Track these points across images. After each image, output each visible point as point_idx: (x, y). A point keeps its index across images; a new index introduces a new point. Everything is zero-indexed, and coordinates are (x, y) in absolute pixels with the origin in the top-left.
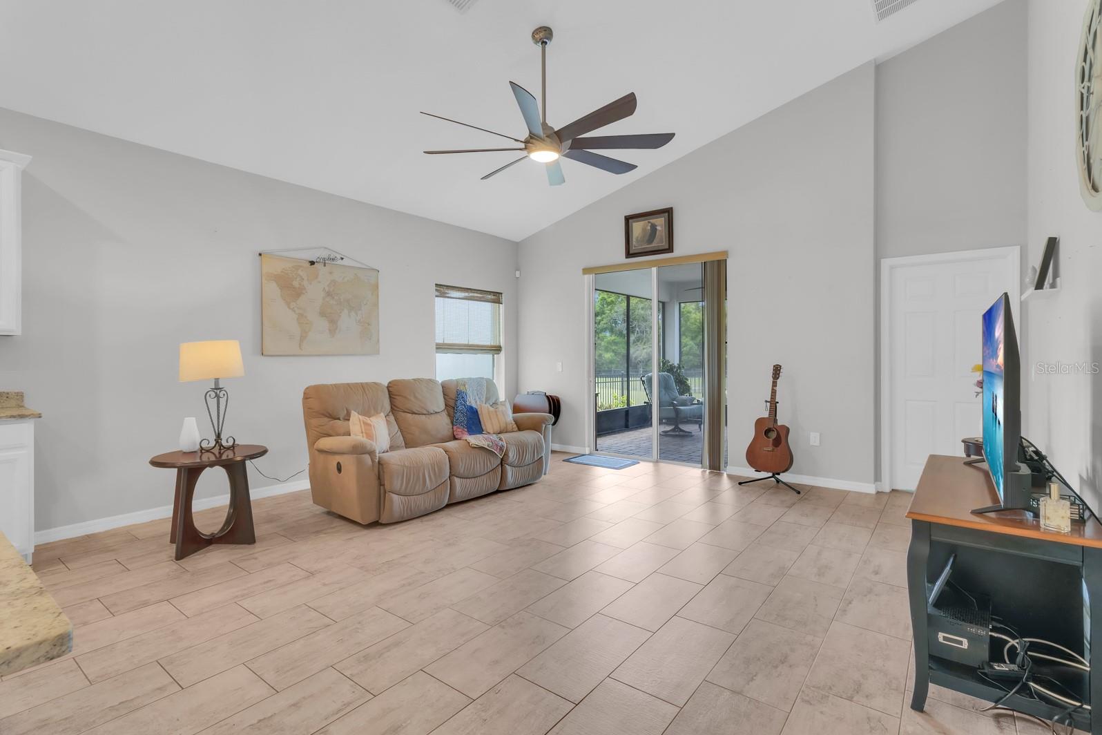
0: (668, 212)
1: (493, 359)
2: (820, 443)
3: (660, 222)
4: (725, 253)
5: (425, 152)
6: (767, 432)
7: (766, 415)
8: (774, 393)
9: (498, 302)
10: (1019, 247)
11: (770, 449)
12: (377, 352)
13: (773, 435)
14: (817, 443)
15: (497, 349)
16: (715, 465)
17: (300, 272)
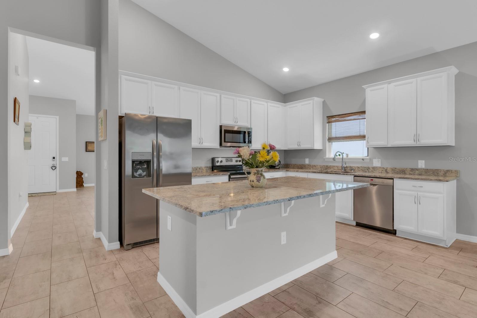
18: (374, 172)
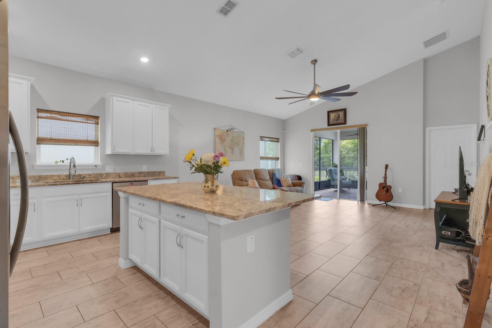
0: (345, 110)
1: (276, 162)
2: (403, 192)
3: (341, 114)
4: (367, 125)
5: (275, 98)
6: (383, 188)
7: (383, 182)
8: (386, 174)
9: (278, 142)
10: (476, 124)
11: (385, 193)
12: (243, 160)
13: (386, 189)
14: (402, 192)
15: (277, 159)
16: (362, 200)
17: (224, 134)
18: (108, 178)
